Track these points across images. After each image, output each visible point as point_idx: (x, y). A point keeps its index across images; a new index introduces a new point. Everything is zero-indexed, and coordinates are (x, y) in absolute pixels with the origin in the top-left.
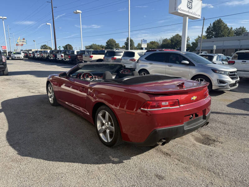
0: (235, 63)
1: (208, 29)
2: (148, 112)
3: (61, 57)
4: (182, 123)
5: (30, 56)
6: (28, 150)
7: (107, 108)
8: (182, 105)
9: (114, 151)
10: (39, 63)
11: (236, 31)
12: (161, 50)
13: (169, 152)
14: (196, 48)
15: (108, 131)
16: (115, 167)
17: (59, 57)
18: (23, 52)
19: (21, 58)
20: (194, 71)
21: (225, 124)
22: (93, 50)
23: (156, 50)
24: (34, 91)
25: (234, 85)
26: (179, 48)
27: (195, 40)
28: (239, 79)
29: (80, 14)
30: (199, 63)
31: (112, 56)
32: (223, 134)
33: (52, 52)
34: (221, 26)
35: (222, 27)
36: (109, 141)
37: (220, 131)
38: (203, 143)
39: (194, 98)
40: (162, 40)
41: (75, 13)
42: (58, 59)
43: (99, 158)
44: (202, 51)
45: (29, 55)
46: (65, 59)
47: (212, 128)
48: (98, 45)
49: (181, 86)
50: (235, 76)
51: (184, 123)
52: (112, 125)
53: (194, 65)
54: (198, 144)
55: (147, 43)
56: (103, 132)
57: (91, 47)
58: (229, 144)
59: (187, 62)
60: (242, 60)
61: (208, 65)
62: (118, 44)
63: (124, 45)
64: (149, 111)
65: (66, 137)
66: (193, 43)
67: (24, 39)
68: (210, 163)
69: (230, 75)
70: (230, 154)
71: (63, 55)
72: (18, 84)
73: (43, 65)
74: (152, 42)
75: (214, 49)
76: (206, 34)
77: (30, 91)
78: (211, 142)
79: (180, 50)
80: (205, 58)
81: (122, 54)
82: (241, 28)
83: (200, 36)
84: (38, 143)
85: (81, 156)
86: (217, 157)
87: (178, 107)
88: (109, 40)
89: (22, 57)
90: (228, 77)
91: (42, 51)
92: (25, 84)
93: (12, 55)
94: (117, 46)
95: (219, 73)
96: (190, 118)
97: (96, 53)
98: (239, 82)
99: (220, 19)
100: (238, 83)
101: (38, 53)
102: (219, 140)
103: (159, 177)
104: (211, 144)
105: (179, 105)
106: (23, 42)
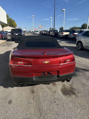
31: (73, 33)
41: (62, 11)
42: (50, 34)
57: (73, 28)
88: (84, 24)
89: (38, 33)
102: (77, 95)
103: (10, 102)
104: (68, 95)
105: (31, 65)
106: (41, 26)
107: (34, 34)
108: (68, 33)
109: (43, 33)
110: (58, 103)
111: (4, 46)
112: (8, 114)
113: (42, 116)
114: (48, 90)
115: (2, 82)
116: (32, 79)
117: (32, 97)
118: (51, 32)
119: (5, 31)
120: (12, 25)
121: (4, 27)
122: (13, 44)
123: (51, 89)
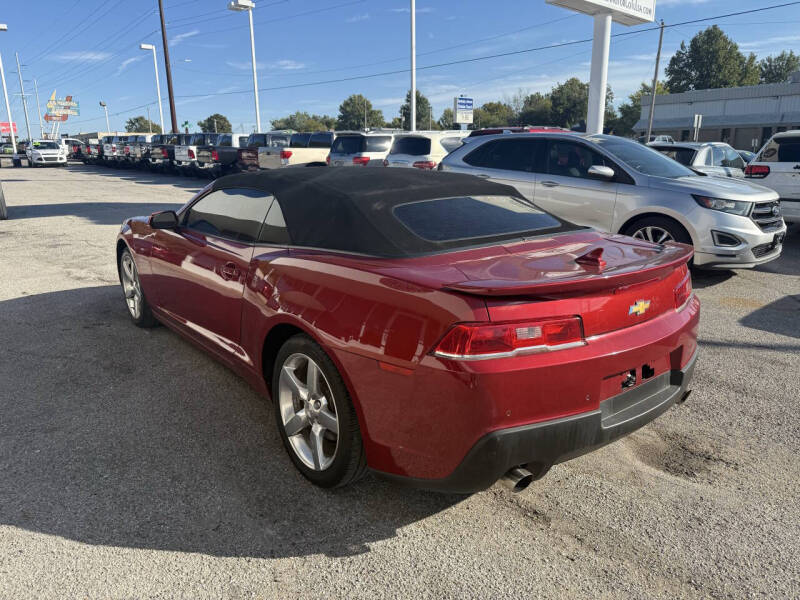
0: (768, 173)
1: (674, 61)
2: (464, 365)
3: (187, 158)
4: (594, 404)
5: (90, 153)
6: (22, 503)
7: (314, 345)
8: (594, 338)
9: (340, 503)
10: (118, 178)
11: (766, 66)
12: (519, 131)
13: (543, 506)
14: (633, 125)
15: (317, 429)
16: (340, 570)
17: (182, 155)
18: (67, 142)
19: (59, 161)
20: (631, 203)
21: (743, 391)
22: (294, 132)
23: (501, 131)
24: (83, 273)
25: (768, 248)
26: (578, 125)
27: (632, 98)
28: (784, 228)
29: (251, 12)
30: (648, 172)
31: (355, 153)
32: (738, 433)
33: (160, 140)
34: (717, 52)
35: (722, 53)
36: (323, 466)
37: (726, 418)
38: (667, 468)
39: (641, 307)
40: (523, 99)
41: (232, 9)
42: (180, 162)
43: (282, 535)
44: (653, 133)
45: (84, 150)
46: (202, 164)
47: (697, 408)
48: (315, 118)
49: (591, 260)
50: (773, 219)
51: (602, 402)
52: (330, 408)
53: (632, 182)
54: (649, 471)
55: (475, 106)
56: (300, 432)
57: (289, 123)
58: (765, 474)
59: (609, 171)
60: (795, 164)
61: (679, 179)
62: (379, 112)
63: (399, 115)
64: (468, 363)
65: (167, 448)
66: (625, 110)
67: (69, 99)
68: (696, 555)
69: (756, 216)
70: (771, 512)
71: (194, 149)
72: (37, 250)
73: (128, 183)
74: (491, 104)
75: (695, 125)
76: (667, 79)
77: (69, 273)
78: (694, 462)
79: (583, 128)
80: (667, 155)
81: (389, 145)
82: (782, 56)
83: (649, 84)
84: (62, 472)
85: (214, 526)
86: (723, 526)
87: (580, 343)
88: (351, 99)
89: (61, 159)
90: (748, 221)
91: (126, 138)
92: (58, 250)
93: (29, 153)
94: (376, 121)
95: (719, 207)
96: (625, 385)
97: (304, 140)
98: (787, 240)
99: (715, 27)
100: (781, 241)
101: (114, 145)
105: (582, 337)
106: (66, 108)
107: (24, 162)
108: (320, 154)
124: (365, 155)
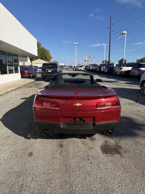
5: (88, 68)
19: (82, 70)
31: (138, 68)
41: (121, 34)
42: (101, 70)
46: (105, 71)
102: (123, 155)
103: (31, 154)
104: (110, 153)
105: (59, 108)
106: (89, 59)
107: (77, 70)
108: (130, 68)
109: (90, 68)
110: (93, 161)
111: (30, 87)
112: (26, 166)
113: (68, 173)
114: (82, 145)
115: (23, 132)
116: (60, 125)
117: (59, 151)
118: (104, 66)
119: (35, 67)
120: (45, 57)
121: (34, 60)
122: (44, 84)
123: (87, 144)
124: (141, 68)
